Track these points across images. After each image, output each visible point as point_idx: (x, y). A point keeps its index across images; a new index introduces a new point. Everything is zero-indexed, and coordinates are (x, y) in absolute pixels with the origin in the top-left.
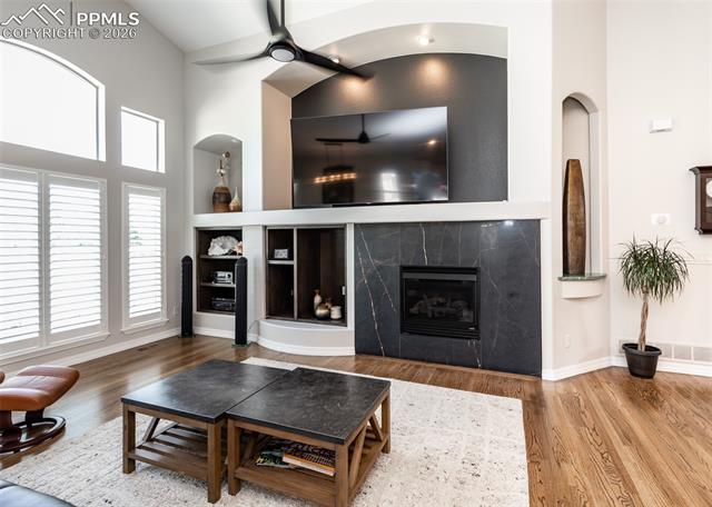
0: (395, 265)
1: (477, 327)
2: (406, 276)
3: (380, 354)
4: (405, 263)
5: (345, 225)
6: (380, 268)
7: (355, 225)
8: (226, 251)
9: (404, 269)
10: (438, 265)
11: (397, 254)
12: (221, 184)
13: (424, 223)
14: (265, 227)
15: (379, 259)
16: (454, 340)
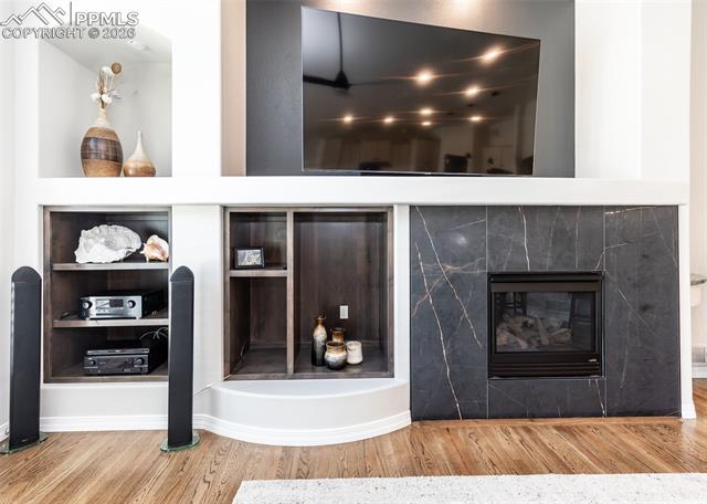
0: (480, 273)
1: (599, 357)
2: (497, 288)
3: (454, 417)
4: (495, 270)
5: (391, 207)
6: (454, 278)
7: (412, 207)
8: (122, 254)
9: (494, 278)
10: (547, 270)
11: (483, 255)
12: (101, 123)
13: (526, 208)
14: (225, 208)
15: (454, 262)
16: (568, 380)
